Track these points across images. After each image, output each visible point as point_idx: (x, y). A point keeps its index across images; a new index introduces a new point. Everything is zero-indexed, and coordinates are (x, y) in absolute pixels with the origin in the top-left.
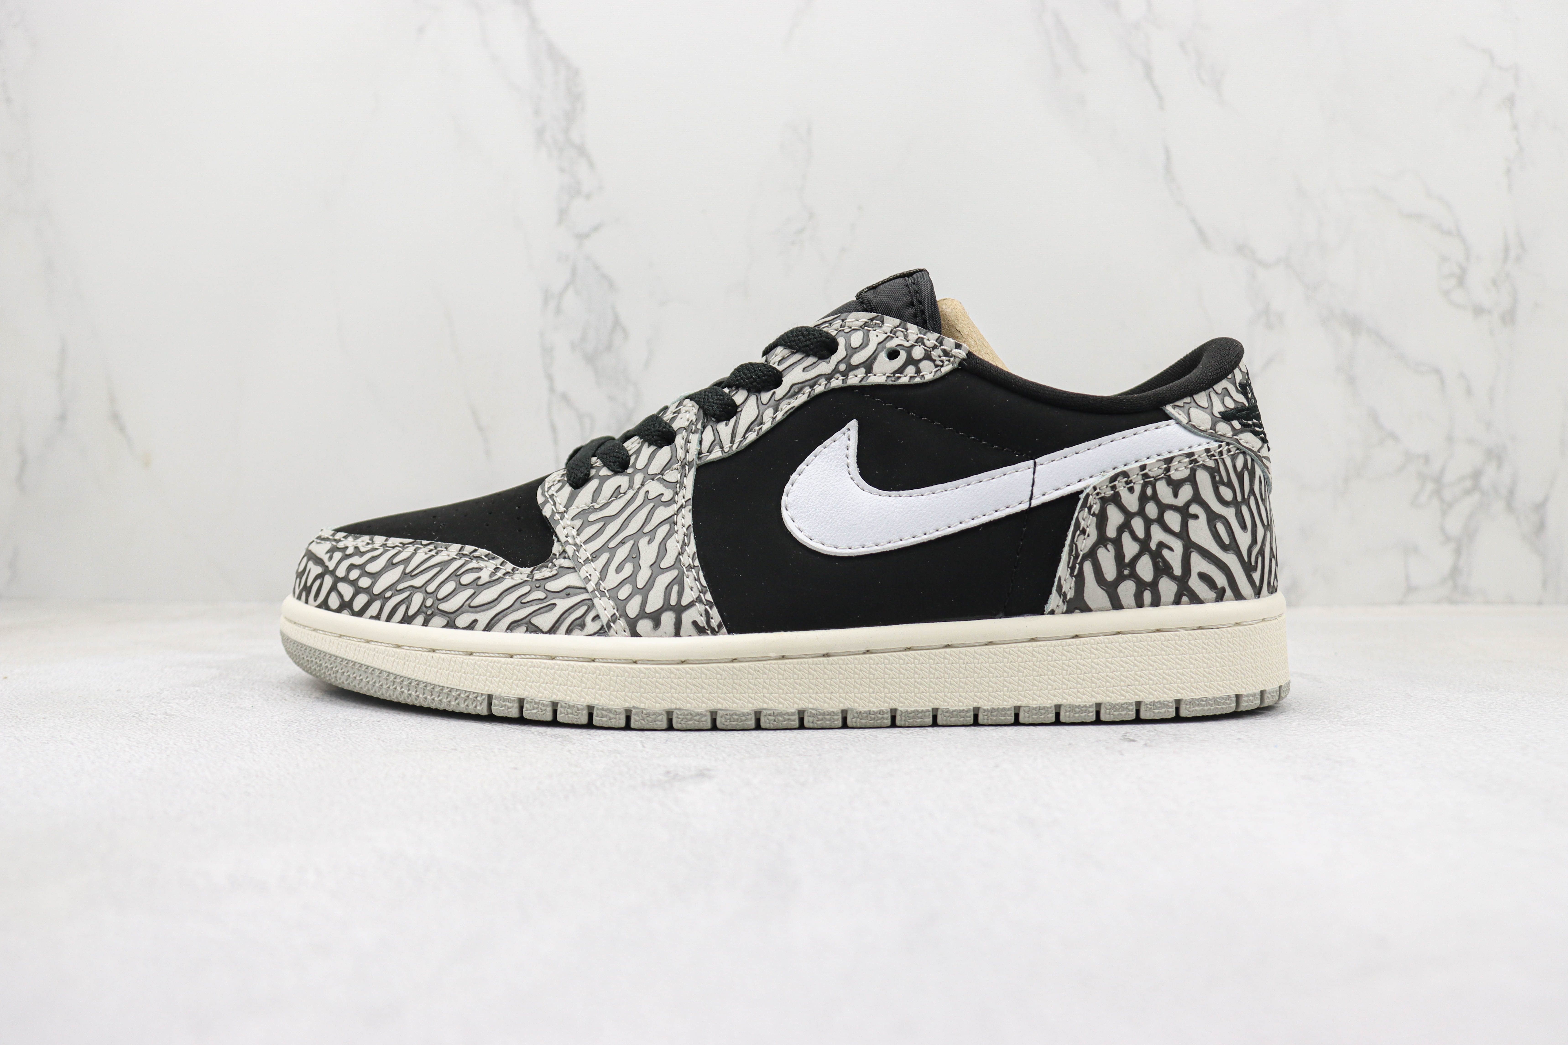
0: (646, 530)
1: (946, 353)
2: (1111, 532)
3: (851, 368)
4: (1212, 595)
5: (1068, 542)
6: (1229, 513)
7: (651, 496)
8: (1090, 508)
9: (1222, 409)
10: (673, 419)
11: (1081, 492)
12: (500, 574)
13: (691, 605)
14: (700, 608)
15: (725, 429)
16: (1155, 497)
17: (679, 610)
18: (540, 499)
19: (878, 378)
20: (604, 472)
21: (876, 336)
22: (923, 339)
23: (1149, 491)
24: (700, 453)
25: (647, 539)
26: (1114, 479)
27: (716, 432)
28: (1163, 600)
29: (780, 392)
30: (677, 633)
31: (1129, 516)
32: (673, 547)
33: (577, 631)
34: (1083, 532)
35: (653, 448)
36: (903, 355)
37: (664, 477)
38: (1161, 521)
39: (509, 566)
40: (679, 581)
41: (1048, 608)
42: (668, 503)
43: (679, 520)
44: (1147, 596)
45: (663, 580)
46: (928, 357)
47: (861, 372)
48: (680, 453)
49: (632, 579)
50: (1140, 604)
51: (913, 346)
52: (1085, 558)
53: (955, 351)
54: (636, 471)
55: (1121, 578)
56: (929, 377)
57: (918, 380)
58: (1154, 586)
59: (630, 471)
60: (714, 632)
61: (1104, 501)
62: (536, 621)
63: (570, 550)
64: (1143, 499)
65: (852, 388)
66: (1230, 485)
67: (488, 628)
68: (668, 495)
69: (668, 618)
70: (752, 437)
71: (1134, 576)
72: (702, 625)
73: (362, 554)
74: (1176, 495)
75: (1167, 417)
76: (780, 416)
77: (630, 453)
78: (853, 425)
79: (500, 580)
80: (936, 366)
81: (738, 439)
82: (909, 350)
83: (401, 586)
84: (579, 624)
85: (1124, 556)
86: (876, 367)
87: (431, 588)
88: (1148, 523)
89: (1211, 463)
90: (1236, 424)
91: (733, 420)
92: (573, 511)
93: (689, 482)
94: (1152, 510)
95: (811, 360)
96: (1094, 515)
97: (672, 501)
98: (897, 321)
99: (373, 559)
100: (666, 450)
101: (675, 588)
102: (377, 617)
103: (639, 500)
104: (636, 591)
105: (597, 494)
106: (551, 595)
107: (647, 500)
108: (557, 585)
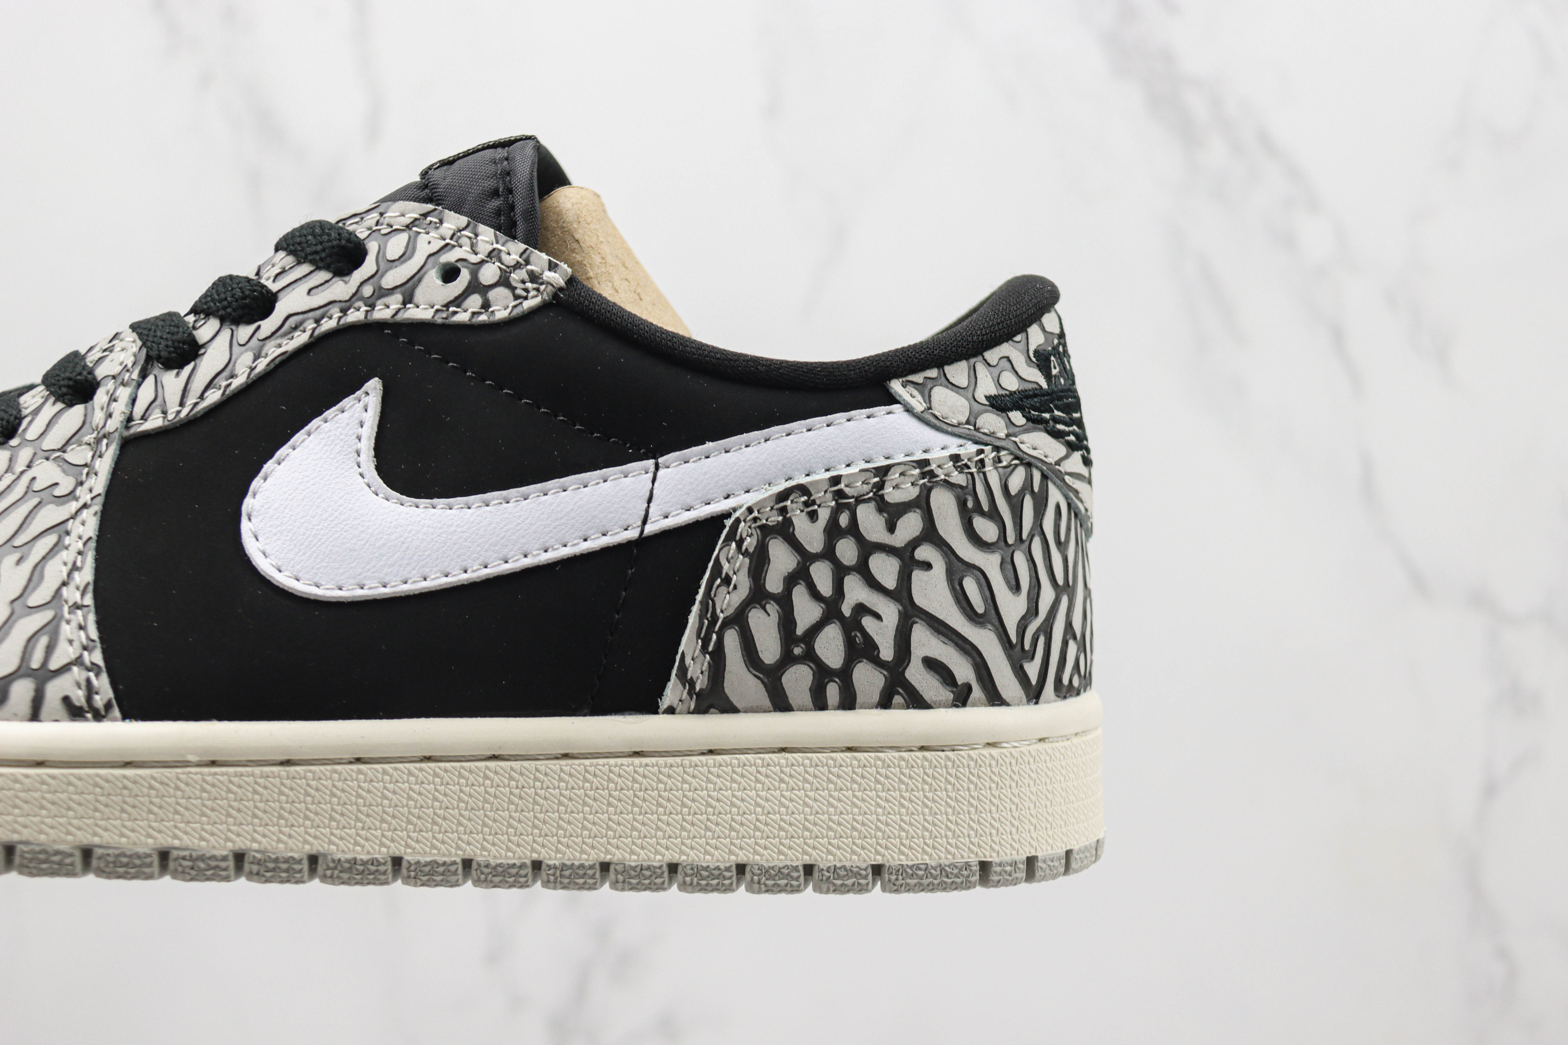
0: (18, 542)
1: (534, 277)
2: (774, 584)
3: (382, 293)
4: (947, 695)
5: (699, 597)
6: (990, 563)
7: (37, 486)
8: (740, 543)
9: (993, 391)
10: (100, 361)
11: (728, 515)
13: (65, 669)
14: (79, 674)
15: (172, 382)
16: (854, 529)
17: (44, 677)
19: (419, 313)
21: (426, 244)
22: (500, 251)
23: (844, 520)
24: (130, 419)
25: (16, 556)
26: (783, 496)
27: (159, 387)
28: (860, 699)
29: (268, 325)
30: (35, 716)
31: (806, 558)
32: (55, 571)
34: (727, 581)
35: (60, 406)
36: (465, 276)
37: (66, 456)
38: (863, 569)
40: (52, 629)
41: (665, 703)
42: (62, 499)
43: (75, 527)
44: (833, 691)
45: (27, 626)
46: (504, 281)
47: (395, 300)
48: (98, 417)
50: (820, 704)
51: (483, 262)
52: (728, 623)
53: (548, 275)
54: (25, 442)
55: (787, 660)
56: (501, 314)
57: (483, 318)
58: (845, 675)
59: (14, 442)
60: (98, 717)
61: (766, 531)
64: (833, 532)
65: (381, 325)
66: (994, 515)
68: (66, 484)
69: (22, 690)
70: (214, 397)
71: (810, 657)
72: (77, 704)
74: (891, 528)
75: (891, 399)
76: (262, 365)
77: (25, 412)
78: (374, 385)
80: (516, 297)
81: (190, 401)
82: (474, 269)
85: (794, 623)
86: (420, 294)
88: (840, 572)
89: (958, 478)
90: (1017, 417)
91: (188, 369)
93: (104, 466)
94: (847, 550)
95: (323, 276)
96: (746, 554)
97: (71, 495)
98: (463, 220)
100: (78, 410)
101: (44, 641)
103: (19, 490)
107: (30, 492)
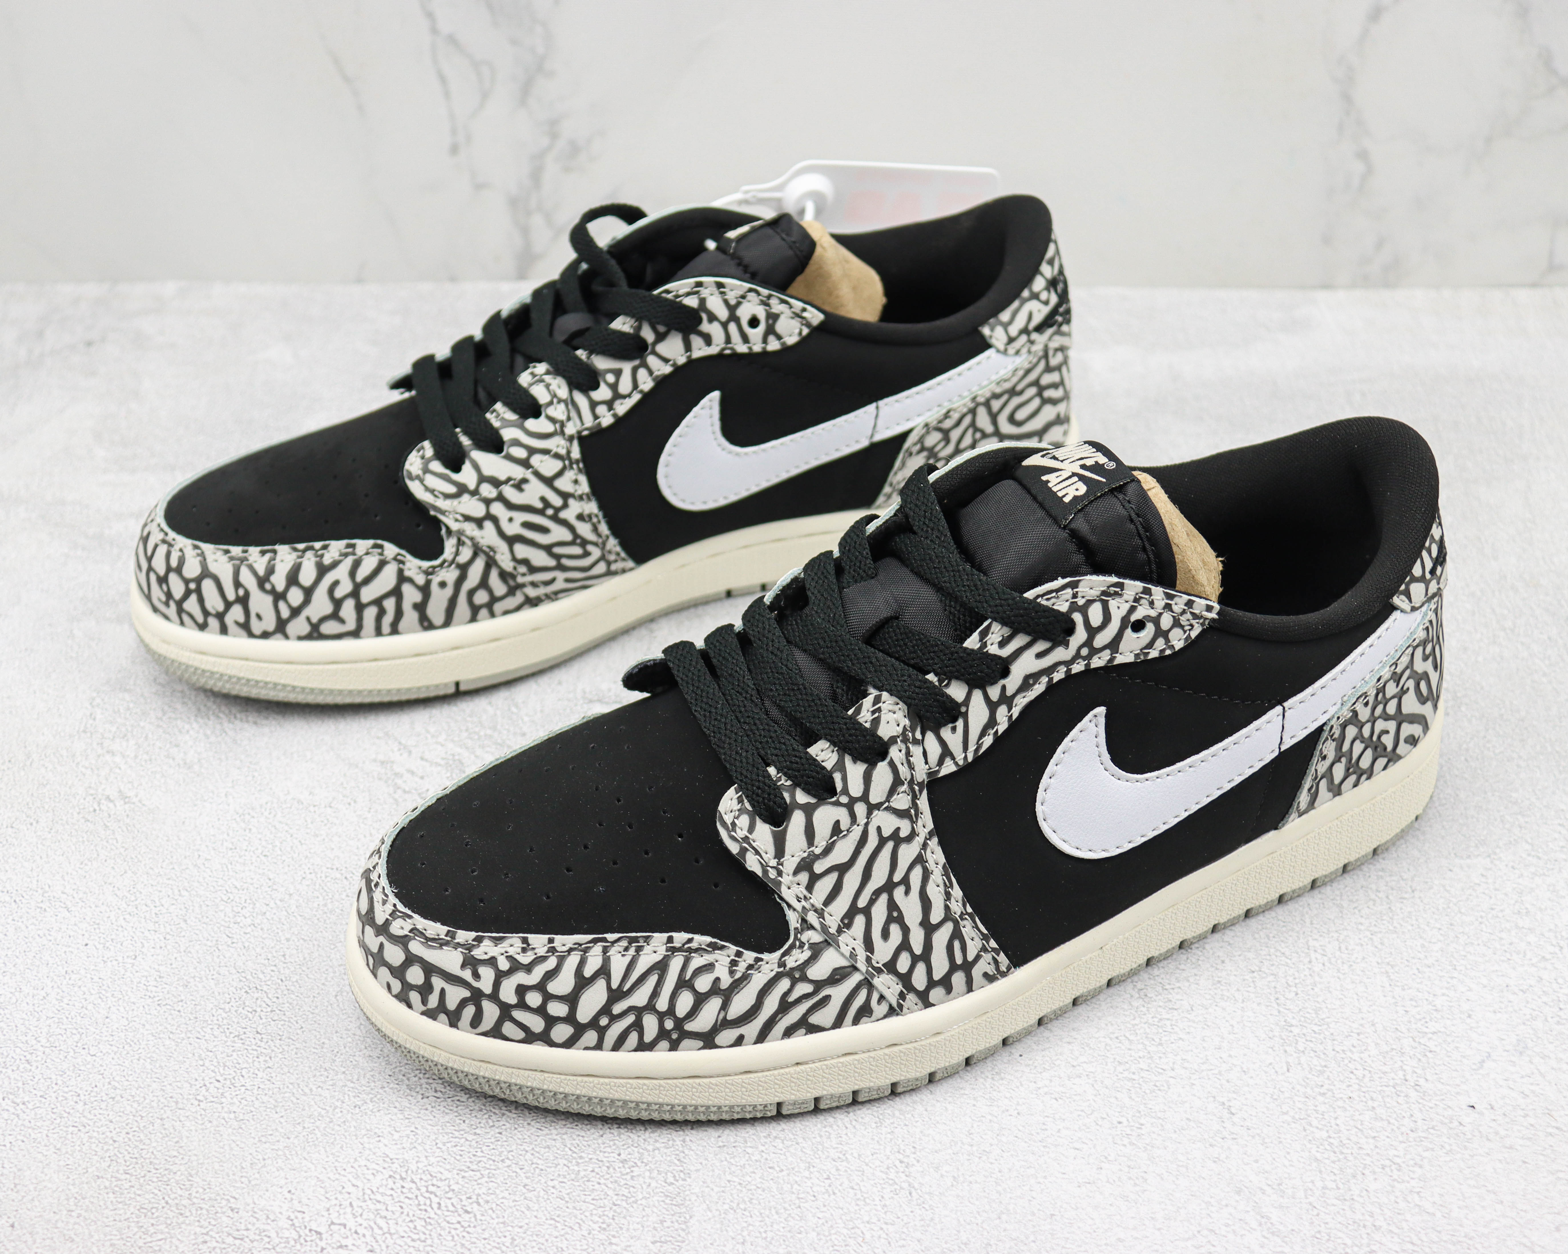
0: (897, 878)
1: (1195, 616)
2: (1346, 747)
3: (1094, 651)
5: (1310, 771)
7: (886, 832)
10: (876, 722)
11: (1325, 724)
12: (741, 968)
13: (978, 958)
14: (987, 957)
15: (953, 738)
16: (1383, 698)
17: (967, 967)
18: (734, 848)
19: (1125, 657)
20: (805, 798)
21: (1118, 608)
22: (1170, 605)
24: (928, 767)
25: (902, 889)
27: (943, 743)
29: (1011, 684)
30: (970, 989)
31: (1361, 726)
32: (935, 893)
33: (864, 1019)
34: (1325, 758)
36: (1150, 628)
37: (893, 805)
38: (1383, 714)
39: (749, 956)
40: (957, 934)
41: (1284, 822)
42: (910, 839)
43: (929, 855)
45: (941, 938)
46: (1177, 623)
47: (1106, 655)
48: (904, 771)
49: (905, 945)
51: (1160, 614)
52: (1322, 777)
53: (1206, 614)
54: (853, 799)
56: (1179, 646)
57: (1168, 651)
58: (1370, 768)
59: (843, 797)
60: (1004, 974)
61: (1345, 724)
62: (814, 1019)
63: (812, 918)
64: (1374, 705)
65: (1096, 670)
67: (761, 1038)
68: (905, 827)
69: (958, 979)
70: (988, 741)
71: (1357, 769)
72: (991, 973)
73: (529, 968)
74: (1397, 684)
75: (1393, 610)
76: (1016, 712)
77: (827, 767)
79: (745, 977)
80: (1185, 632)
81: (972, 748)
82: (1156, 621)
83: (617, 1009)
84: (865, 1011)
85: (1352, 759)
86: (1122, 646)
87: (662, 1004)
88: (1374, 721)
91: (960, 724)
92: (790, 863)
93: (924, 805)
94: (1379, 709)
95: (1043, 645)
96: (1334, 740)
97: (913, 834)
98: (1139, 585)
99: (550, 975)
100: (882, 767)
101: (957, 944)
102: (599, 1046)
103: (873, 839)
104: (915, 959)
105: (810, 833)
106: (819, 985)
107: (883, 841)
108: (819, 971)
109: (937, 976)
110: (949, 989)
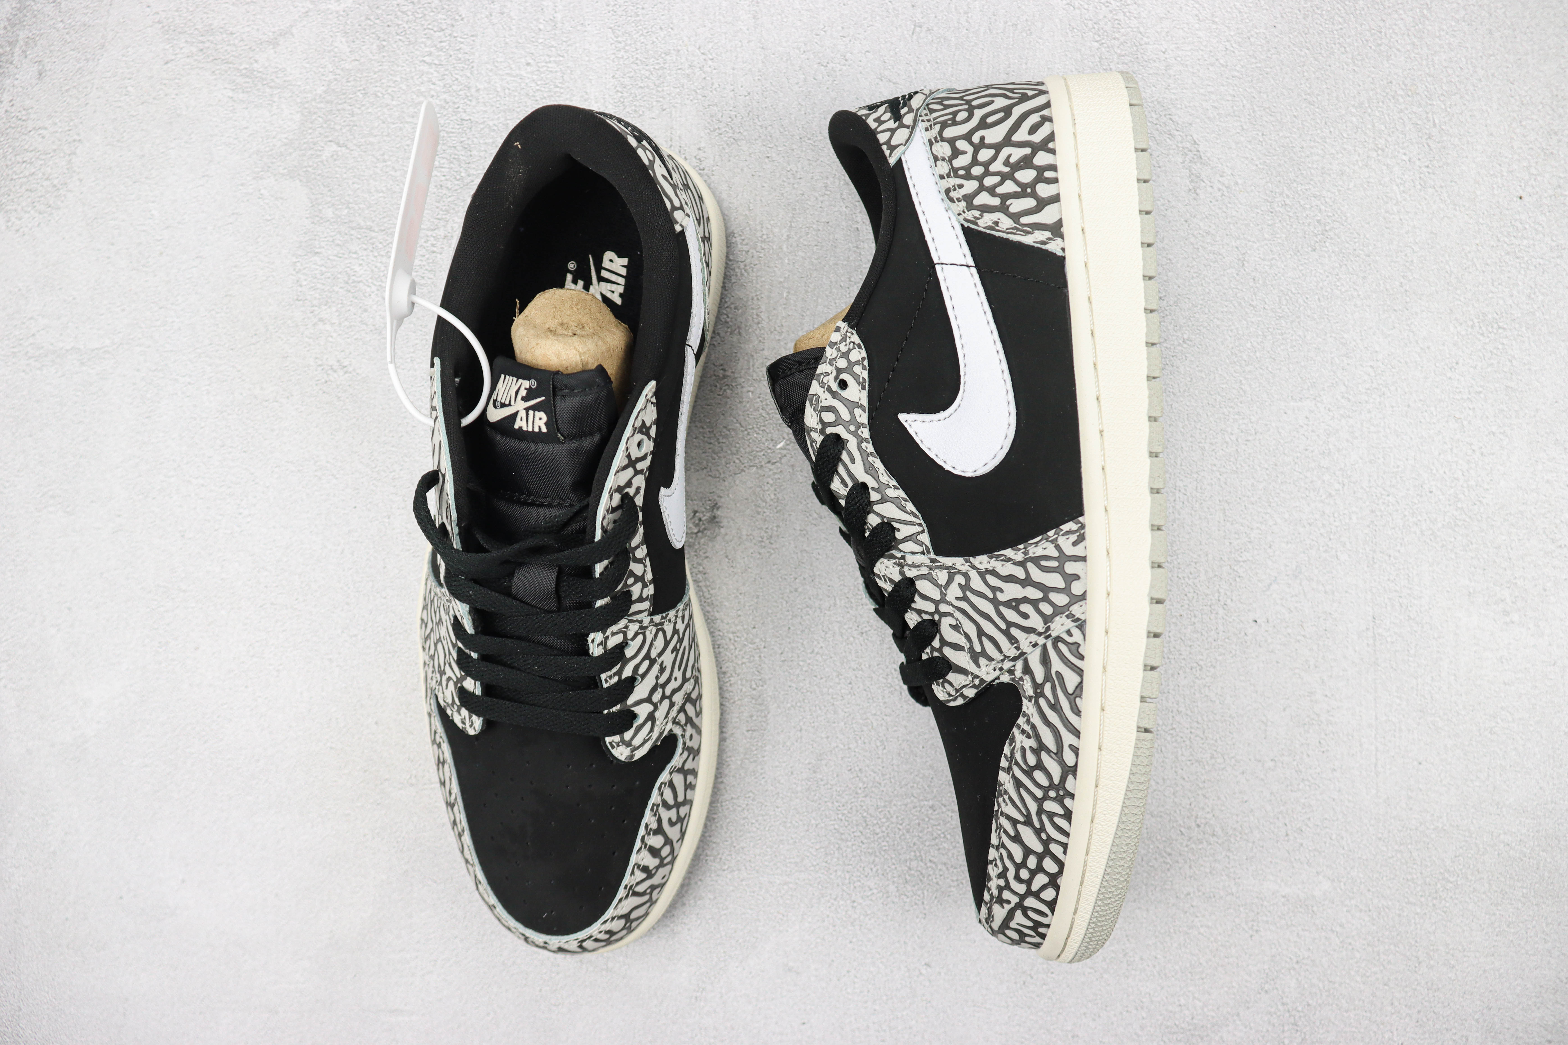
0: (991, 596)
1: (844, 339)
2: (996, 202)
3: (853, 420)
4: (1047, 124)
5: (1005, 236)
6: (978, 114)
7: (961, 595)
8: (976, 218)
9: (892, 121)
10: (891, 581)
11: (962, 225)
12: (1027, 728)
13: (1058, 547)
14: (1061, 540)
15: (903, 532)
16: (966, 168)
17: (1063, 558)
18: (960, 702)
19: (863, 397)
20: (936, 643)
21: (827, 400)
22: (830, 360)
23: (961, 172)
24: (923, 553)
25: (998, 594)
26: (952, 200)
27: (906, 540)
28: (1052, 163)
29: (871, 483)
30: (1084, 559)
31: (982, 188)
32: (1006, 570)
33: (1080, 650)
34: (997, 223)
35: (917, 598)
36: (844, 376)
37: (944, 584)
38: (986, 165)
39: (1021, 721)
40: (1037, 561)
41: (1060, 253)
42: (968, 578)
43: (982, 567)
44: (1048, 174)
45: (1037, 575)
46: (846, 355)
47: (857, 412)
48: (923, 571)
49: (1034, 603)
50: (1055, 181)
51: (836, 368)
52: (1018, 222)
53: (843, 331)
54: (937, 611)
55: (1034, 195)
56: (864, 353)
57: (866, 363)
58: (1041, 170)
59: (936, 617)
60: (1083, 526)
61: (970, 207)
62: (1070, 689)
63: (1007, 665)
64: (968, 176)
65: (870, 418)
66: (955, 114)
67: (1077, 733)
68: (960, 579)
69: (1071, 568)
70: (910, 506)
71: (1032, 185)
72: (1076, 538)
73: (1006, 869)
74: (964, 153)
75: (900, 161)
76: (892, 483)
77: (920, 620)
78: (902, 417)
79: (1034, 727)
80: (854, 348)
81: (912, 519)
82: (839, 371)
83: (1037, 825)
84: (1075, 648)
85: (1016, 192)
86: (853, 399)
87: (1039, 794)
88: (988, 173)
89: (938, 127)
90: (904, 111)
91: (895, 525)
92: (971, 667)
93: (948, 561)
94: (977, 171)
95: (844, 456)
96: (982, 216)
97: (965, 575)
98: (815, 383)
99: (1011, 857)
100: (919, 585)
101: (1043, 563)
102: (1065, 846)
103: (964, 605)
104: (1046, 599)
105: (957, 647)
106: (1048, 678)
107: (965, 598)
108: (1039, 673)
109: (1061, 584)
110: (1077, 577)
